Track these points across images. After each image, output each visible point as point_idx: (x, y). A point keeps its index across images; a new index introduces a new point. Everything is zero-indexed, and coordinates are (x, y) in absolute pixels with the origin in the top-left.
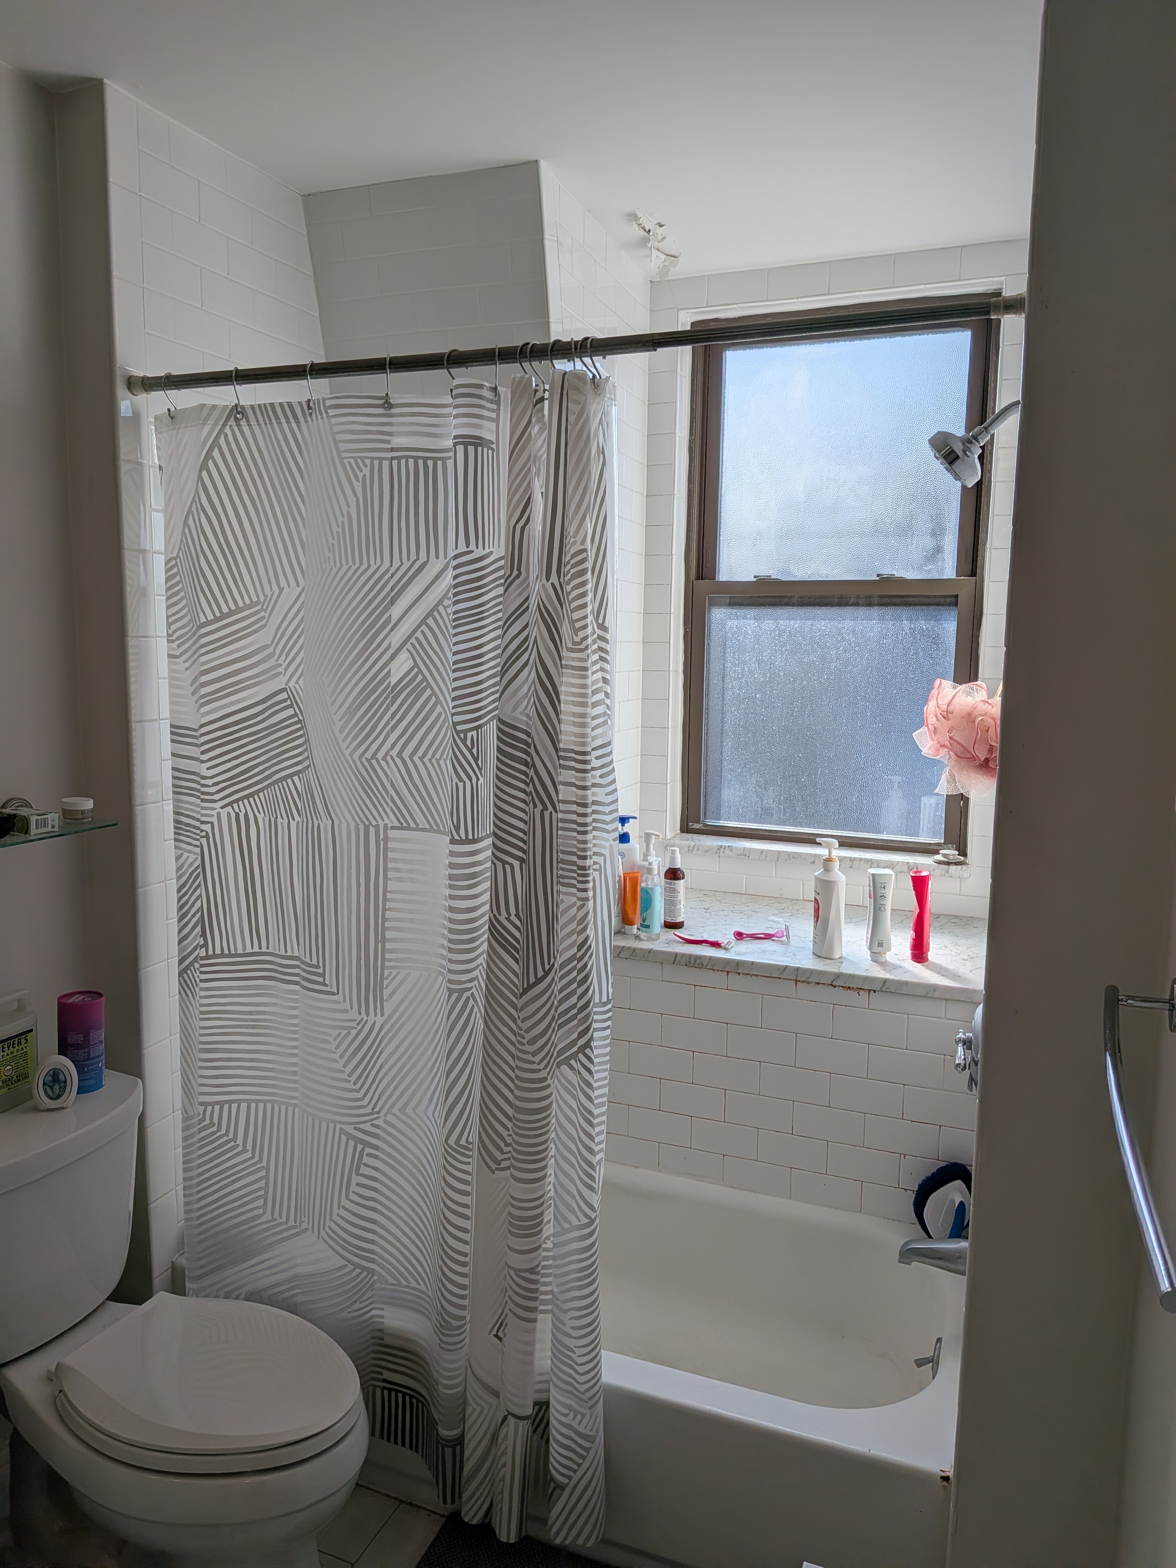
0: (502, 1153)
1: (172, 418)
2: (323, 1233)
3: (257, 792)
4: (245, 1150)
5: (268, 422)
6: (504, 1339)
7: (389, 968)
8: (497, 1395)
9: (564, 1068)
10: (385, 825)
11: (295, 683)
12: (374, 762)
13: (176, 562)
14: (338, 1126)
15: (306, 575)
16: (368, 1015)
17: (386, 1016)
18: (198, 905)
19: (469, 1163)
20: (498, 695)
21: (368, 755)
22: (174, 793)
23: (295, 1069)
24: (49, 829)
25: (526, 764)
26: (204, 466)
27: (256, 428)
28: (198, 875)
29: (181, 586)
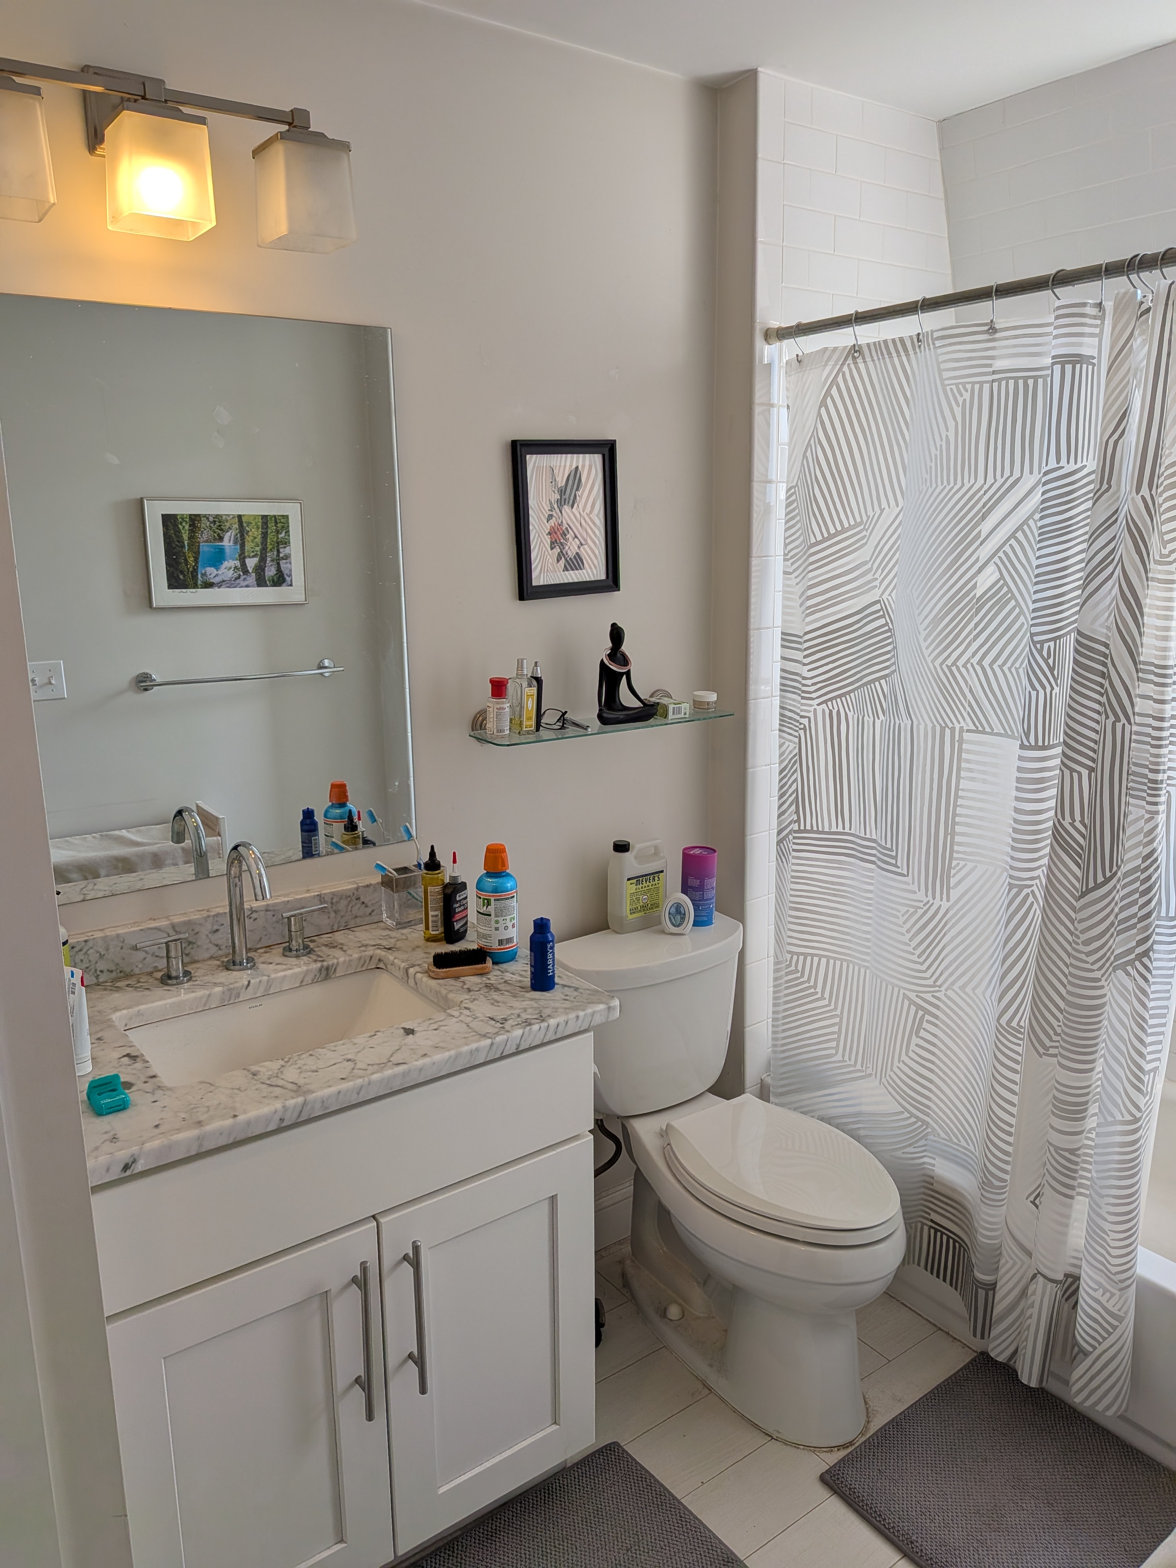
0: (1051, 1040)
1: (799, 362)
2: (883, 1080)
3: (849, 693)
4: (822, 998)
5: (881, 357)
6: (1040, 1207)
7: (957, 859)
8: (1029, 1254)
9: (1120, 973)
10: (961, 728)
11: (888, 596)
12: (954, 669)
13: (795, 490)
14: (902, 991)
15: (905, 497)
16: (934, 898)
17: (952, 901)
18: (794, 787)
19: (1019, 1045)
20: (1078, 608)
21: (949, 662)
22: (781, 690)
23: (868, 936)
24: (682, 715)
25: (1103, 675)
26: (823, 404)
27: (870, 364)
28: (796, 762)
29: (797, 511)
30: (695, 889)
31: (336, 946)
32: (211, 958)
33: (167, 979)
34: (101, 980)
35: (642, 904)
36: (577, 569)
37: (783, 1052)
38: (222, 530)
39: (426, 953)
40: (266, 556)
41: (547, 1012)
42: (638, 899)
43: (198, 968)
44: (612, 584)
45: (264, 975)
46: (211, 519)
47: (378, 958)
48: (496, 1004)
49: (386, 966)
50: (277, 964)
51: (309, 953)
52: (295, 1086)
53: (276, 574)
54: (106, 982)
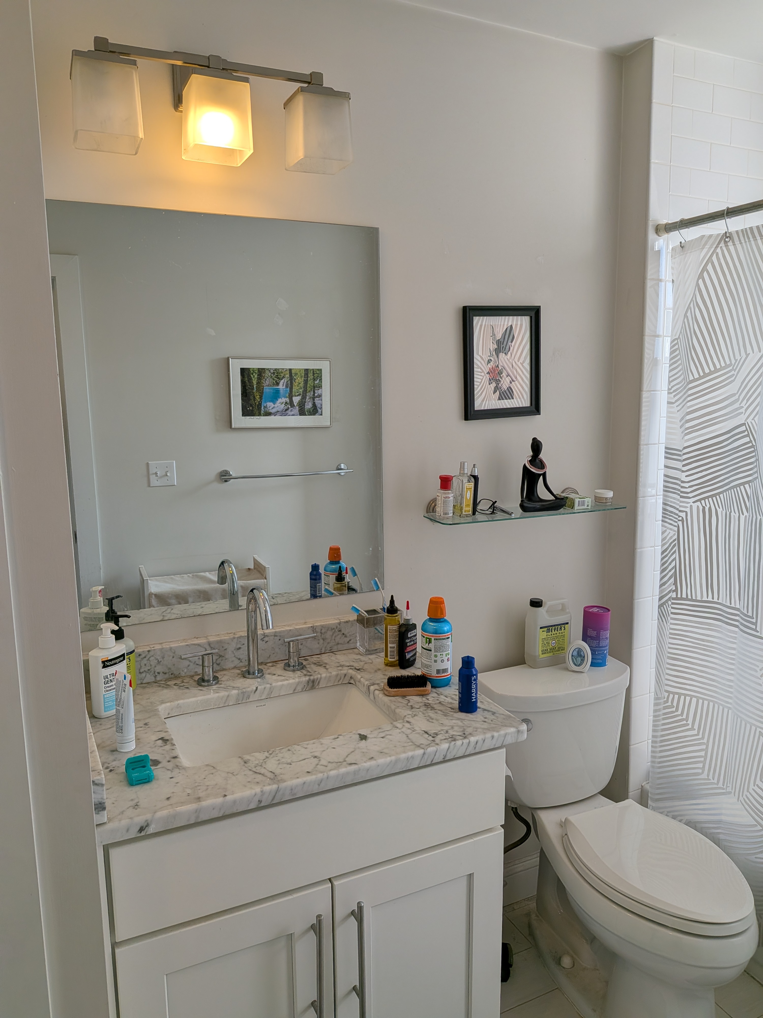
1: (682, 247)
2: (741, 798)
3: (719, 494)
4: (692, 729)
5: (747, 240)
11: (752, 420)
13: (678, 341)
14: (758, 730)
18: (673, 564)
22: (664, 491)
23: (731, 684)
24: (586, 507)
26: (701, 276)
27: (739, 247)
28: (675, 545)
29: (679, 357)
30: (592, 638)
31: (322, 665)
32: (235, 668)
33: (202, 682)
34: (158, 679)
35: (551, 647)
36: (510, 399)
37: (660, 767)
38: (278, 378)
39: (384, 675)
40: (306, 395)
41: (469, 730)
42: (548, 643)
43: (224, 675)
44: (534, 409)
45: (268, 684)
46: (272, 371)
47: (350, 676)
48: (431, 720)
49: (355, 683)
50: (279, 676)
51: (302, 668)
52: (273, 774)
53: (312, 407)
54: (161, 681)
